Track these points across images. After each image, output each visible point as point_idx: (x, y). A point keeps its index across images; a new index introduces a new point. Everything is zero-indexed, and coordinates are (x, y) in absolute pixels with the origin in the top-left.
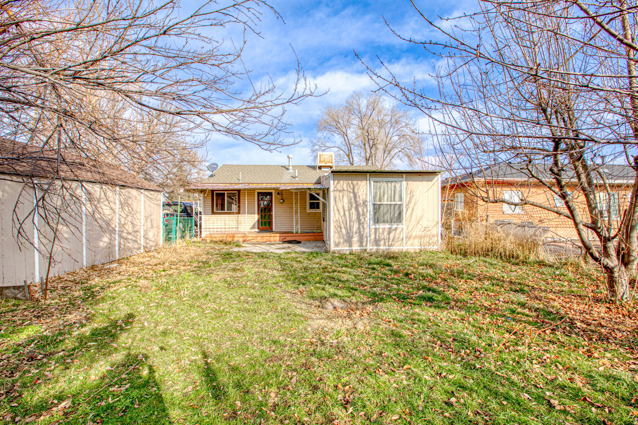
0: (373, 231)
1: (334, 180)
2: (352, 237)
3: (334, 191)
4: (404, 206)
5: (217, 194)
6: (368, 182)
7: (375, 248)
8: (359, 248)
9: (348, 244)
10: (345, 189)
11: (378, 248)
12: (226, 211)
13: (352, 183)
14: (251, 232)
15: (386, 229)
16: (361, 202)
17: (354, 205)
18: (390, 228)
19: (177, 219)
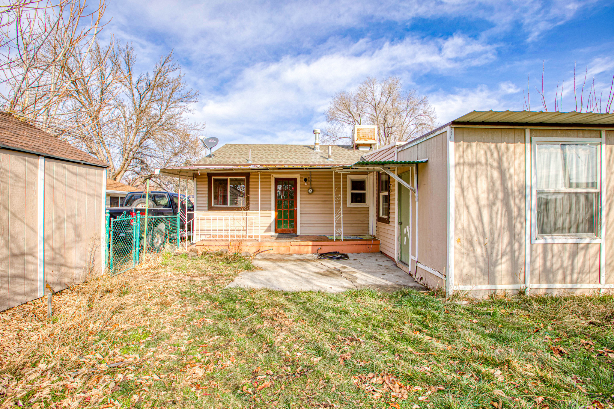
0: (540, 250)
1: (456, 141)
2: (495, 264)
3: (457, 164)
4: (604, 198)
5: (216, 180)
6: (528, 145)
7: (545, 286)
8: (511, 286)
9: (486, 277)
10: (483, 160)
11: (552, 286)
12: (229, 205)
13: (496, 146)
14: (267, 237)
15: (568, 247)
16: (515, 189)
17: (500, 195)
18: (577, 244)
19: (142, 220)
